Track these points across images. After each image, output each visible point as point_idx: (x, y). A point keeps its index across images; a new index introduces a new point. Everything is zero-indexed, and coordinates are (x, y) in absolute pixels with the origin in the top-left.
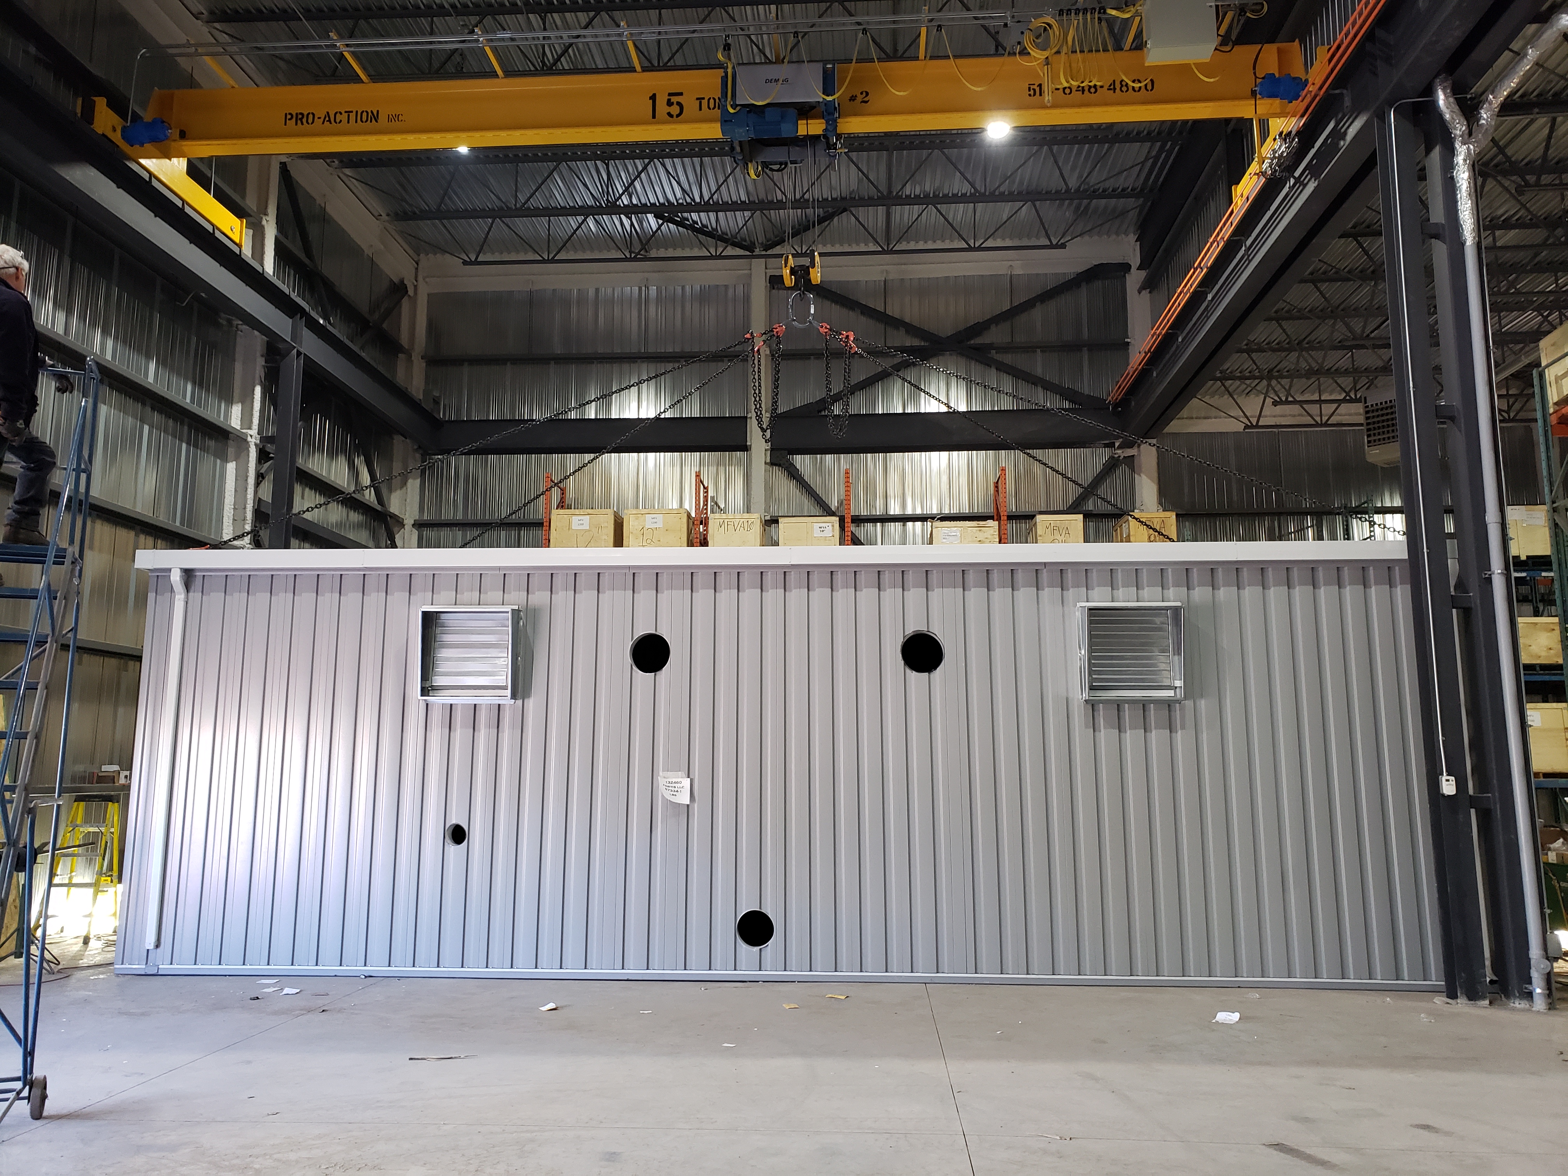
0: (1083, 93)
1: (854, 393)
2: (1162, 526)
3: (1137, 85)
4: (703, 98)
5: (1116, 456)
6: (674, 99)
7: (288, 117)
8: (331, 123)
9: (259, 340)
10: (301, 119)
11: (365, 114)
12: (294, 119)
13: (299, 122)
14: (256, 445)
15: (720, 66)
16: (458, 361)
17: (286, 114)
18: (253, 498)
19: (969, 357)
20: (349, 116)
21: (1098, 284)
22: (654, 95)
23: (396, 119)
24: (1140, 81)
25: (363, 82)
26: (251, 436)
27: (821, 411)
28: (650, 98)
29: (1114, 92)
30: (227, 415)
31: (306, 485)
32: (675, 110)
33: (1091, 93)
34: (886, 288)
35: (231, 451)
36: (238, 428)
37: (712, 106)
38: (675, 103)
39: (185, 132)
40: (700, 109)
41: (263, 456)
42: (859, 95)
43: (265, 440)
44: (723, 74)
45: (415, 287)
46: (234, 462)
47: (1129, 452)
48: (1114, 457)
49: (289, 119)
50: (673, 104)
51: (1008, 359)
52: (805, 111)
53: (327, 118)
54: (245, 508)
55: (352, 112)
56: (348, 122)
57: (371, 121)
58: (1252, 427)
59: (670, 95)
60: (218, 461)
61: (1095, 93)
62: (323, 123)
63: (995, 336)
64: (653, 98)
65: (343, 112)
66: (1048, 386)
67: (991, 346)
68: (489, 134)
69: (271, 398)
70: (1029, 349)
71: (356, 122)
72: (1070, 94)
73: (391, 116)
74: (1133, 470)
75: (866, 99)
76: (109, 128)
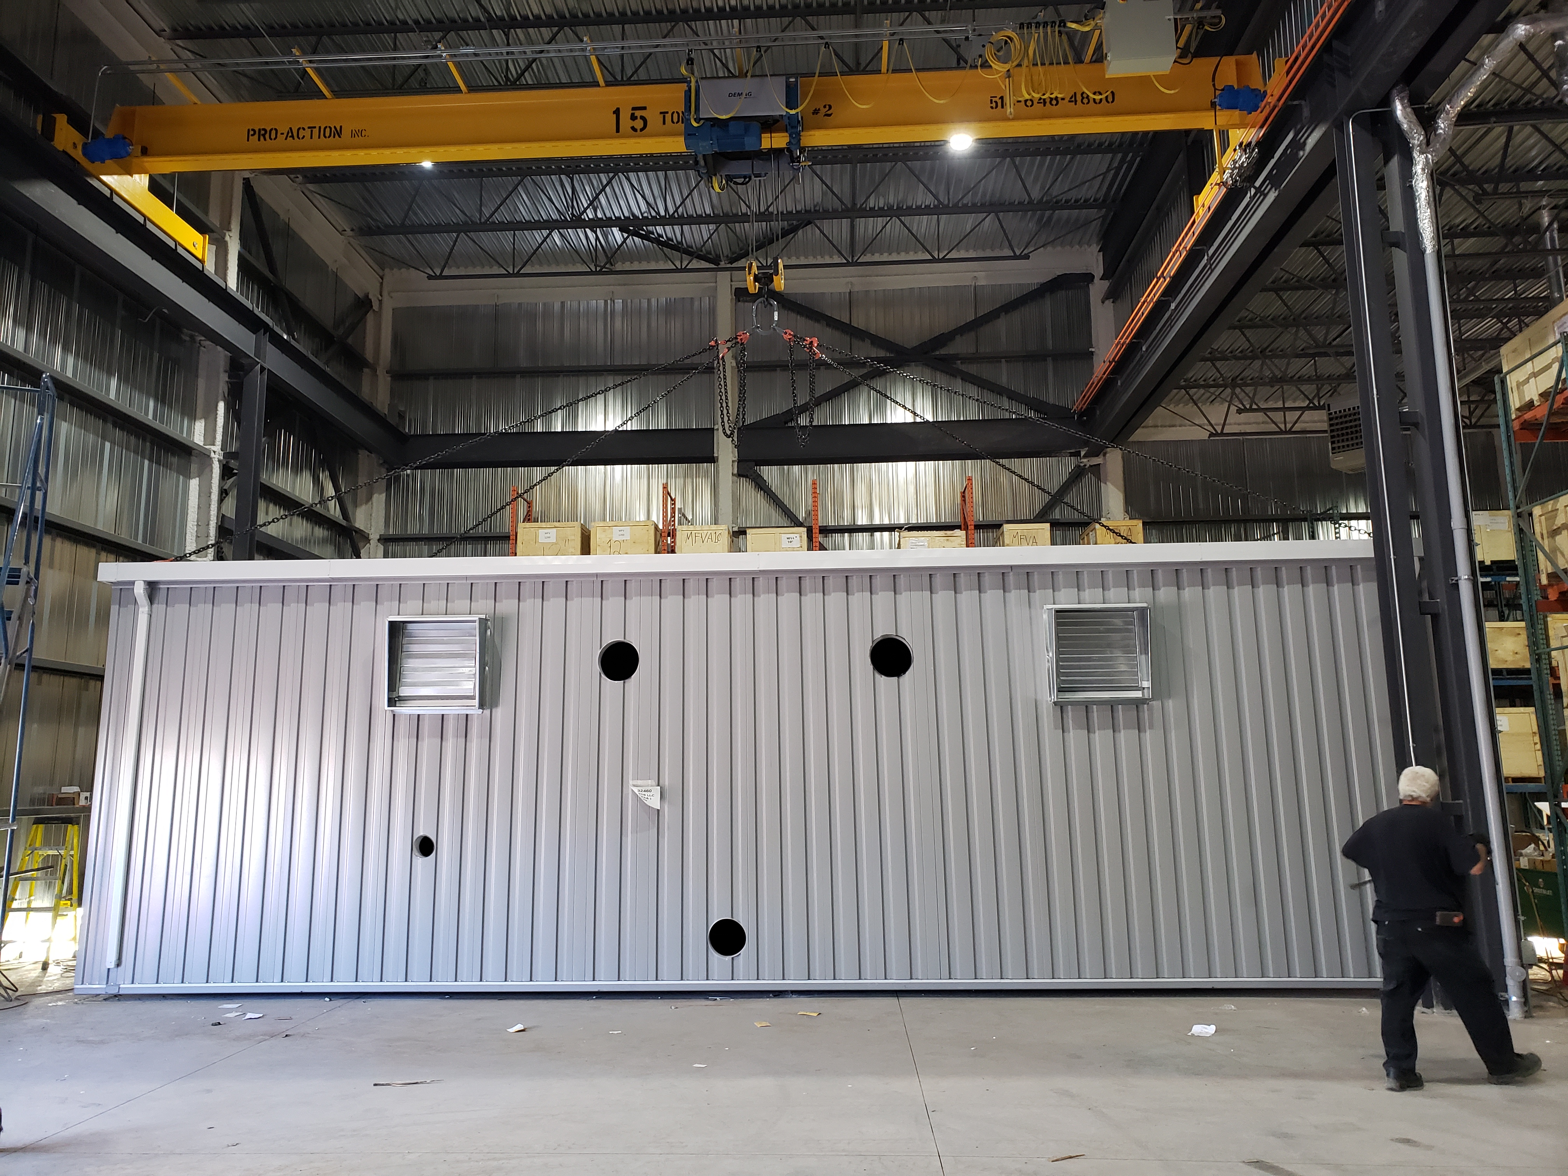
0: (1045, 105)
1: (820, 404)
2: (1129, 534)
3: (1098, 97)
4: (667, 113)
5: (1082, 465)
6: (638, 113)
7: (251, 133)
8: (294, 139)
9: (222, 356)
10: (264, 135)
11: (328, 130)
12: (256, 136)
13: (262, 138)
14: (219, 461)
15: (683, 80)
16: (423, 376)
17: (249, 130)
18: (216, 514)
19: (935, 368)
20: (312, 131)
21: (1061, 294)
22: (618, 109)
23: (360, 135)
24: (1100, 94)
25: (327, 98)
26: (214, 452)
27: (786, 423)
28: (614, 112)
29: (1076, 104)
30: (190, 431)
31: (271, 501)
32: (639, 124)
33: (1052, 105)
34: (851, 300)
35: (194, 467)
36: (201, 444)
37: (675, 120)
38: (639, 117)
39: (147, 149)
40: (664, 123)
41: (227, 471)
42: (822, 108)
43: (228, 455)
44: (687, 89)
45: (380, 301)
46: (198, 479)
47: (1095, 461)
48: (1080, 466)
49: (252, 135)
50: (636, 118)
51: (973, 369)
52: (769, 124)
53: (290, 134)
54: (208, 525)
55: (315, 127)
56: (311, 138)
57: (334, 137)
58: (1217, 434)
59: (634, 109)
60: (181, 477)
61: (1056, 105)
62: (286, 139)
63: (961, 346)
64: (617, 112)
65: (306, 128)
66: (1012, 396)
67: (956, 357)
68: (453, 149)
69: (235, 414)
70: (994, 359)
71: (319, 137)
72: (1031, 106)
73: (354, 131)
74: (1099, 479)
75: (829, 112)
76: (70, 145)
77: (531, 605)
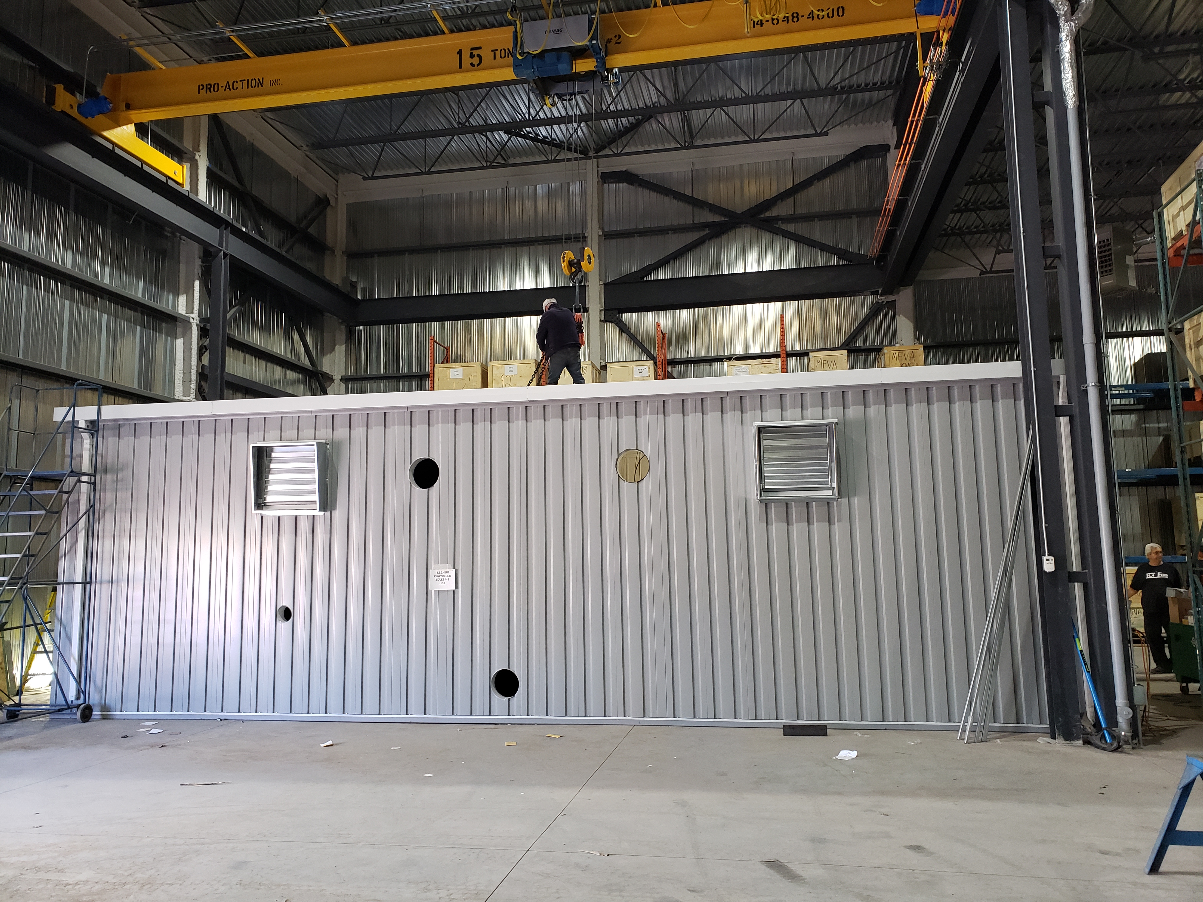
0: (788, 23)
1: (669, 262)
2: (912, 356)
3: (821, 14)
4: (497, 50)
5: (880, 301)
6: (475, 52)
7: (201, 87)
8: (230, 90)
9: (196, 249)
10: (210, 89)
11: (254, 81)
12: (205, 89)
13: (208, 91)
14: (197, 324)
15: (509, 24)
16: (370, 254)
17: (199, 86)
18: (196, 364)
19: (760, 228)
20: (242, 83)
21: (864, 163)
22: (461, 50)
23: (276, 84)
24: (823, 11)
25: (250, 58)
26: (193, 318)
27: (643, 278)
28: (458, 53)
29: (813, 20)
30: (175, 304)
31: (248, 353)
32: (476, 61)
33: (794, 22)
34: (694, 178)
35: (179, 330)
36: (184, 313)
37: (503, 55)
38: (476, 55)
39: (129, 104)
40: (495, 59)
41: (204, 332)
42: (613, 38)
43: (203, 320)
44: (514, 30)
45: (336, 199)
46: (182, 339)
47: (891, 298)
48: (878, 303)
49: (202, 89)
50: (474, 56)
51: (791, 228)
52: (579, 53)
53: (228, 87)
54: (190, 372)
55: (245, 80)
56: (242, 88)
57: (258, 87)
58: (987, 272)
59: (472, 49)
60: (169, 338)
61: (797, 21)
62: (225, 90)
63: (782, 209)
64: (460, 53)
65: (238, 81)
66: (824, 248)
67: (777, 219)
68: (351, 89)
69: (207, 291)
70: (808, 218)
71: (248, 88)
72: (777, 24)
73: (272, 81)
74: (895, 313)
75: (619, 41)
76: (68, 106)
77: (358, 432)
